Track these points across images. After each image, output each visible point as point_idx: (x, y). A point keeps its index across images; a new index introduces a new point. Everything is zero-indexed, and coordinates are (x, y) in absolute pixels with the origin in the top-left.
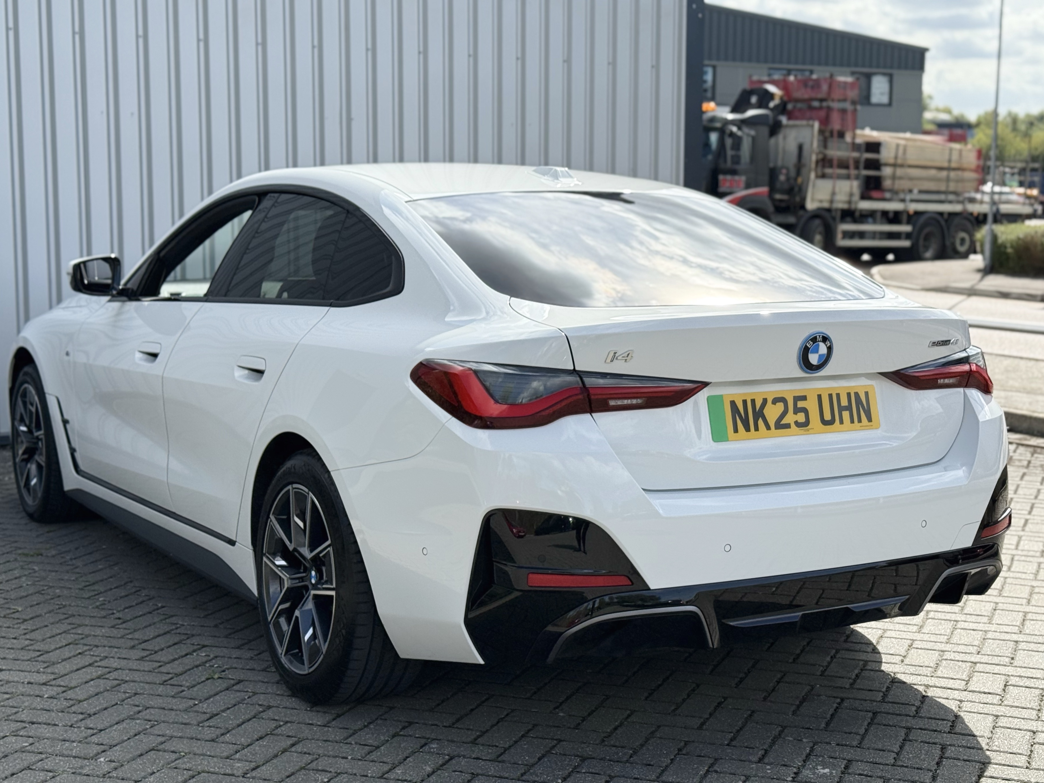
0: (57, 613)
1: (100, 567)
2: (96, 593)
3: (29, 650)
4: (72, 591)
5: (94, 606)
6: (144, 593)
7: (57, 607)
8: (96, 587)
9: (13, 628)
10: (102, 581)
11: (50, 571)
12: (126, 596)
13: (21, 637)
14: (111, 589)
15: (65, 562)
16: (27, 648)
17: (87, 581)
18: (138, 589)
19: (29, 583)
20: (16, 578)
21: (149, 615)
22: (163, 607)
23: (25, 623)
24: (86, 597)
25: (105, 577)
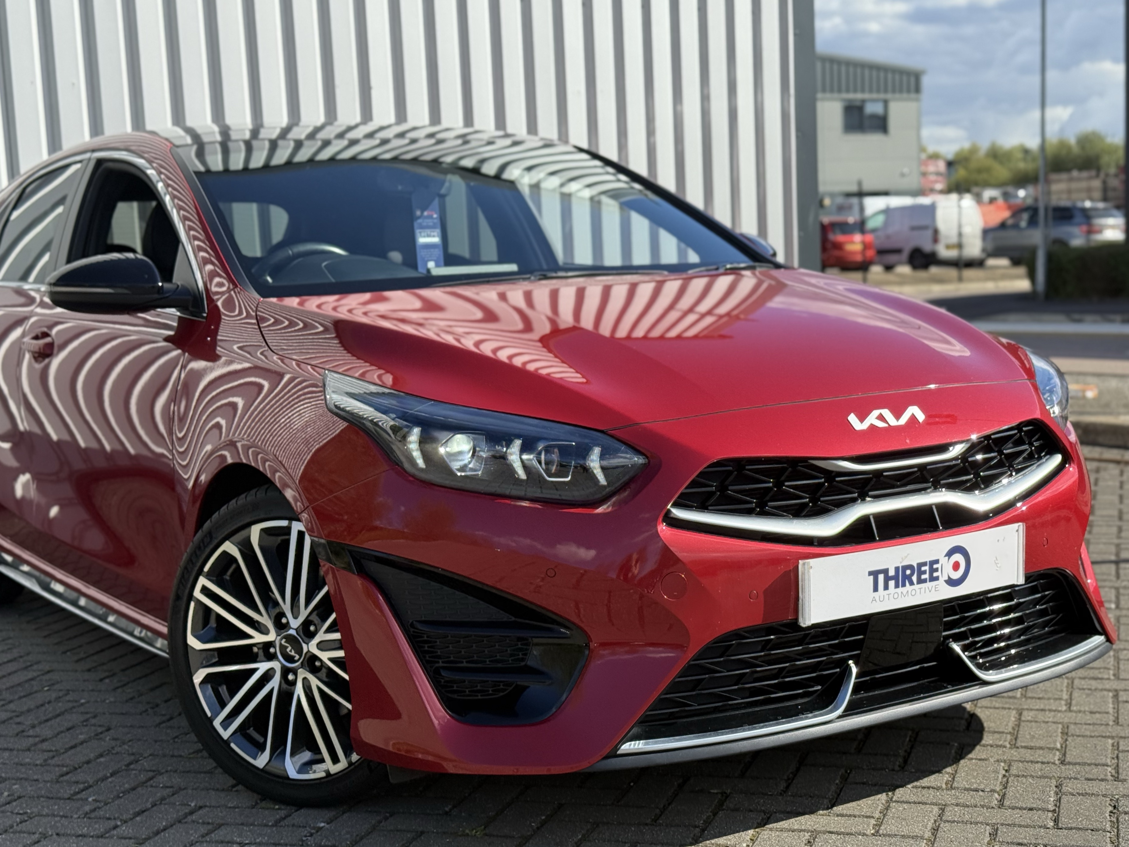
0: (21, 832)
1: (82, 737)
2: (81, 786)
4: (41, 785)
5: (81, 812)
6: (162, 780)
7: (18, 820)
8: (80, 776)
10: (88, 762)
12: (134, 789)
14: (107, 778)
15: (23, 731)
17: (63, 766)
18: (151, 774)
21: (179, 825)
22: (201, 808)
24: (66, 796)
25: (92, 756)
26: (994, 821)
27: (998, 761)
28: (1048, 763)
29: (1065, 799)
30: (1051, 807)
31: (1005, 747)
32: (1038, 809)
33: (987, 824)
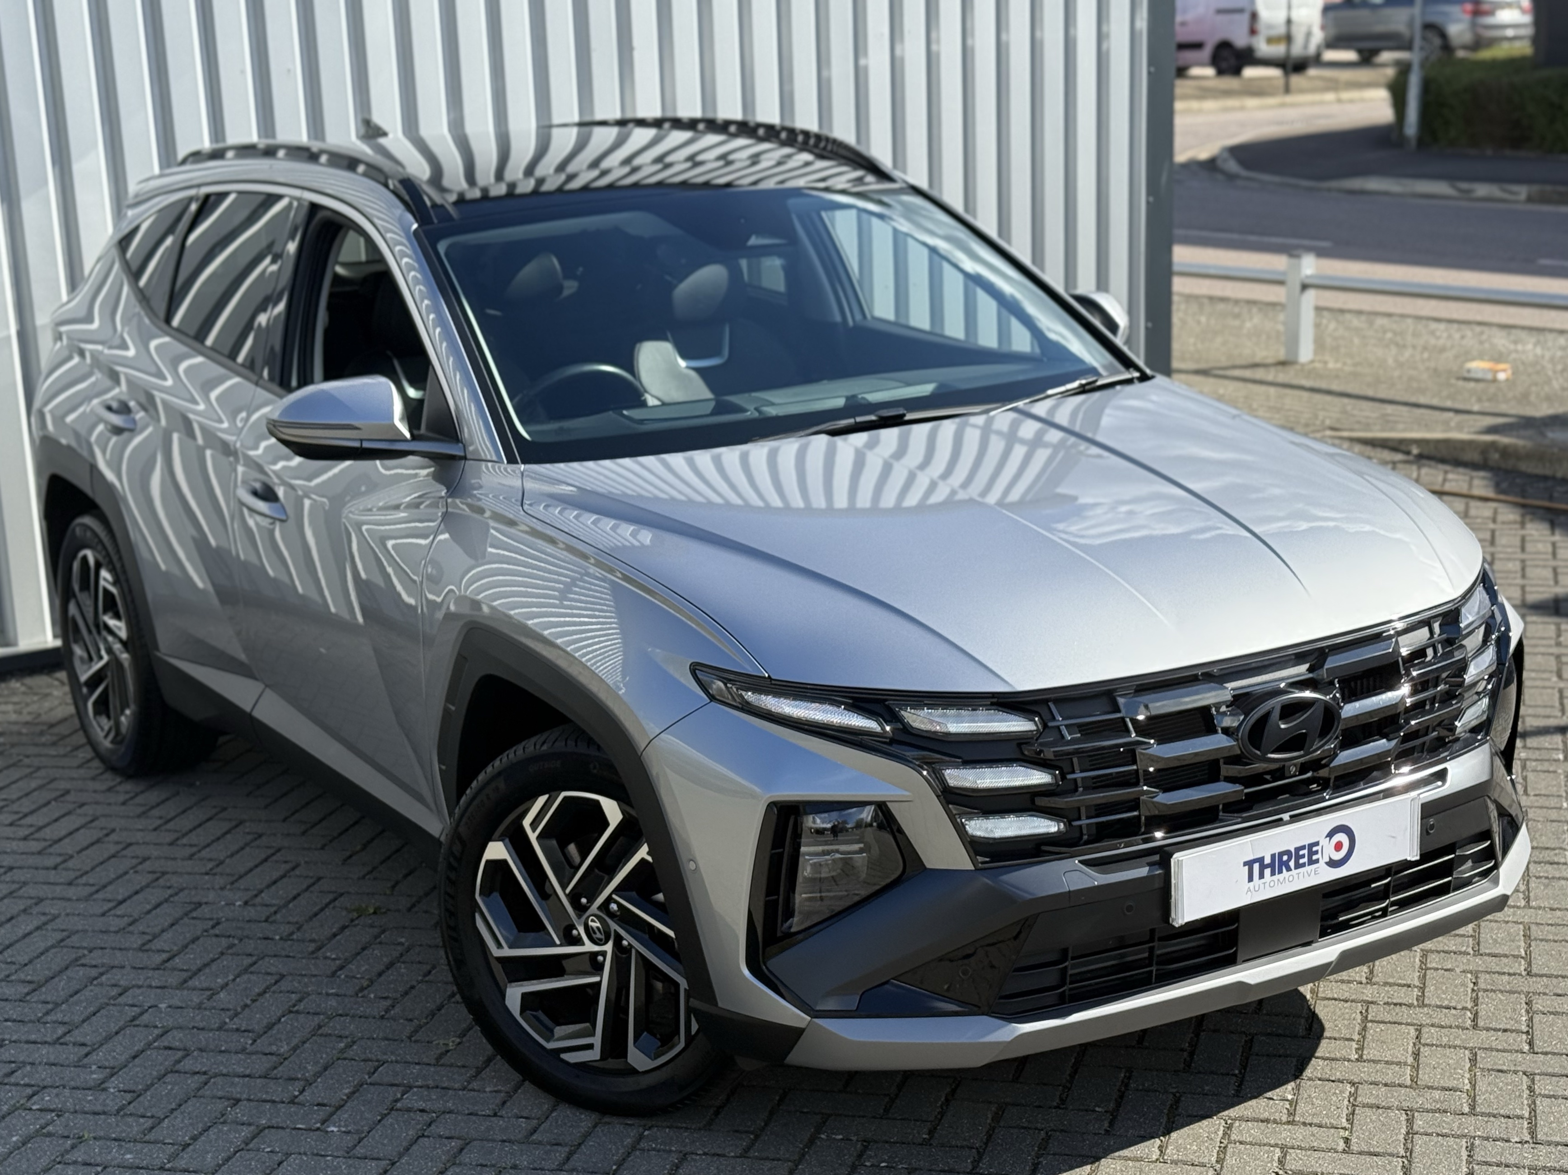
3: (540, 1143)
9: (474, 1090)
11: (430, 946)
13: (503, 1113)
16: (534, 1137)
19: (420, 978)
20: (388, 969)
23: (483, 1075)
28: (1514, 974)
29: (1536, 1020)
32: (1512, 1031)
33: (1466, 1048)
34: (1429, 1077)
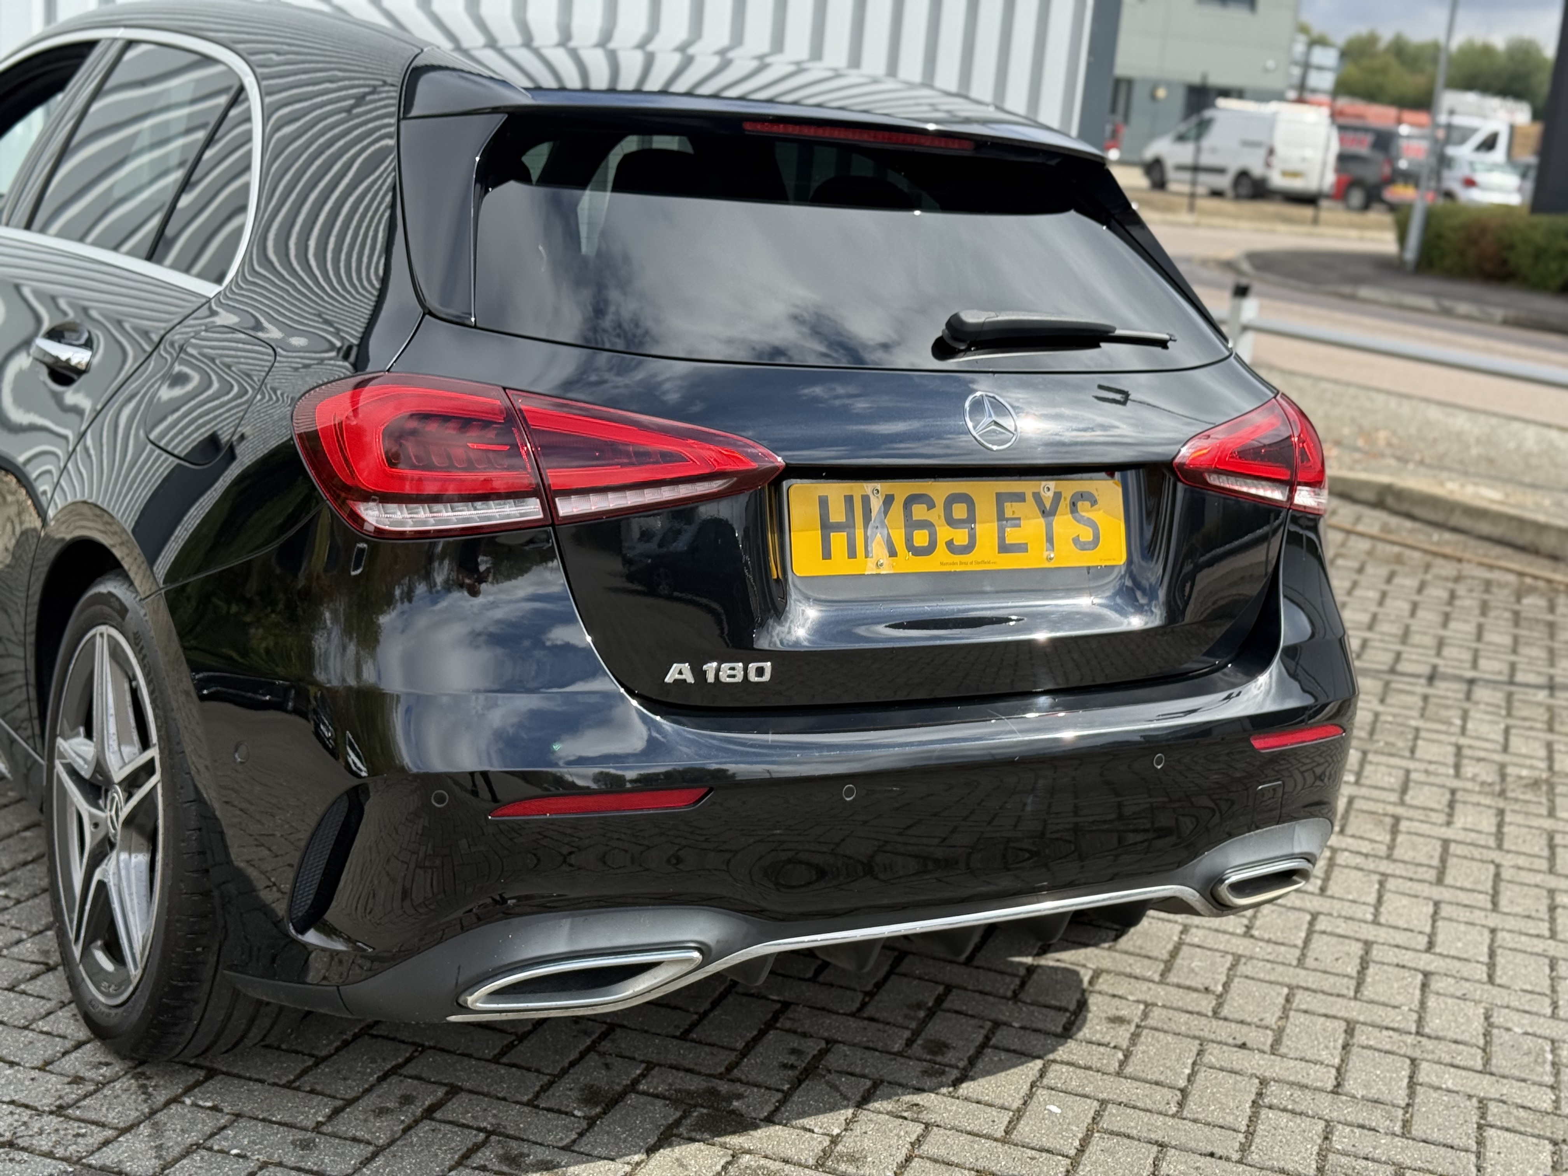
26: (1104, 1096)
27: (1138, 1002)
28: (1197, 1013)
29: (1201, 1076)
30: (1182, 1083)
31: (1153, 981)
32: (1165, 1085)
33: (1095, 1099)
34: (1031, 1131)
